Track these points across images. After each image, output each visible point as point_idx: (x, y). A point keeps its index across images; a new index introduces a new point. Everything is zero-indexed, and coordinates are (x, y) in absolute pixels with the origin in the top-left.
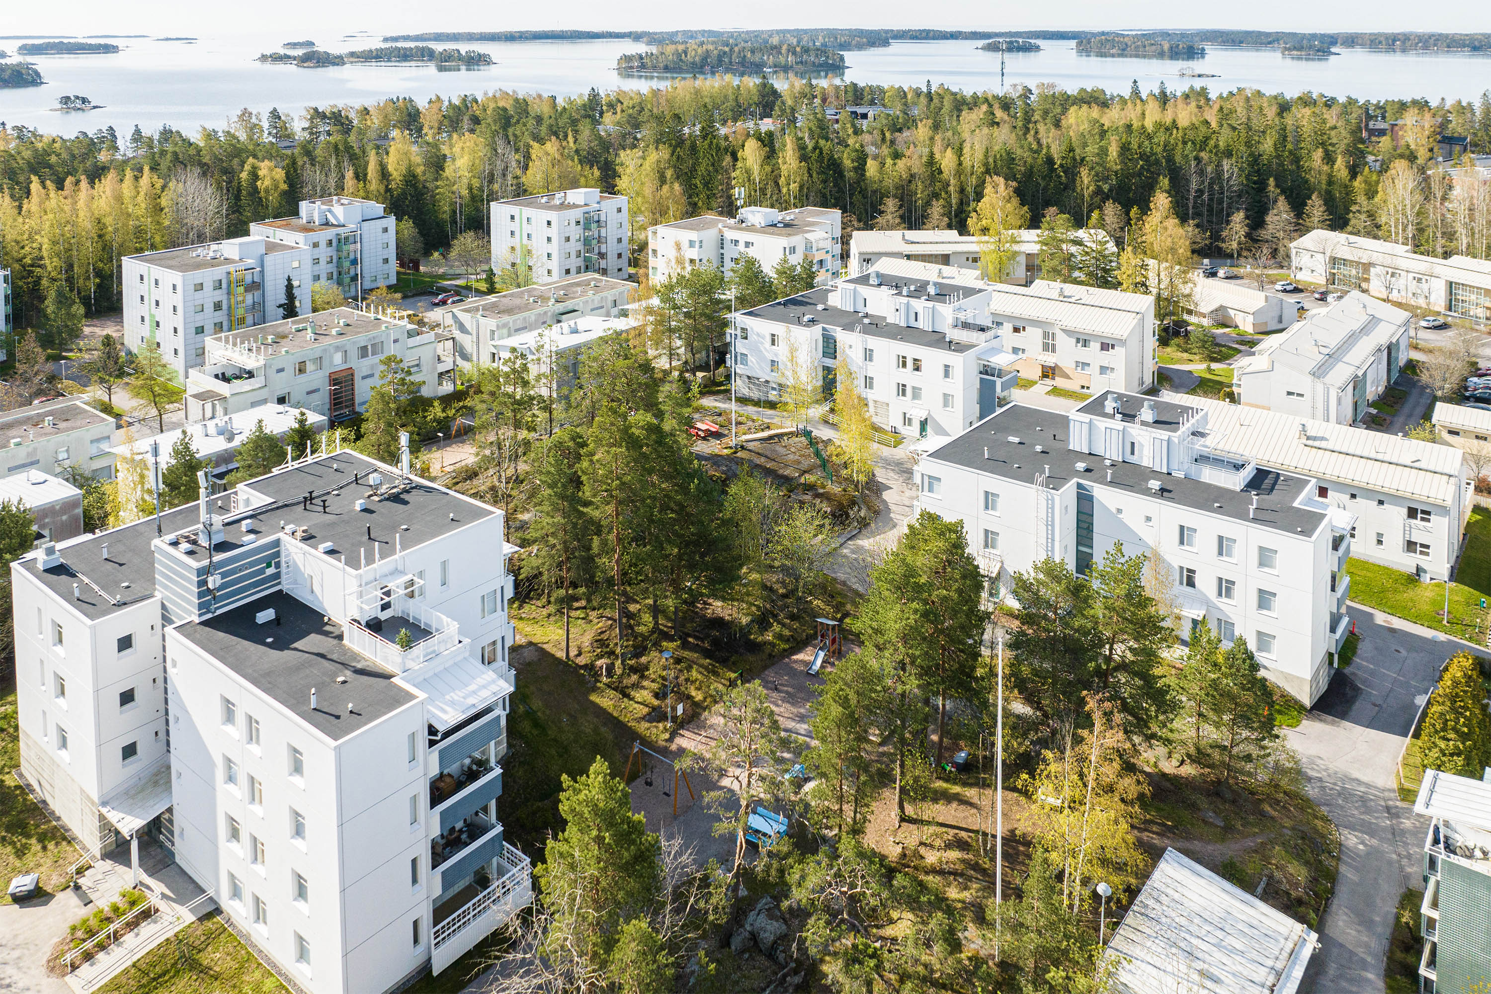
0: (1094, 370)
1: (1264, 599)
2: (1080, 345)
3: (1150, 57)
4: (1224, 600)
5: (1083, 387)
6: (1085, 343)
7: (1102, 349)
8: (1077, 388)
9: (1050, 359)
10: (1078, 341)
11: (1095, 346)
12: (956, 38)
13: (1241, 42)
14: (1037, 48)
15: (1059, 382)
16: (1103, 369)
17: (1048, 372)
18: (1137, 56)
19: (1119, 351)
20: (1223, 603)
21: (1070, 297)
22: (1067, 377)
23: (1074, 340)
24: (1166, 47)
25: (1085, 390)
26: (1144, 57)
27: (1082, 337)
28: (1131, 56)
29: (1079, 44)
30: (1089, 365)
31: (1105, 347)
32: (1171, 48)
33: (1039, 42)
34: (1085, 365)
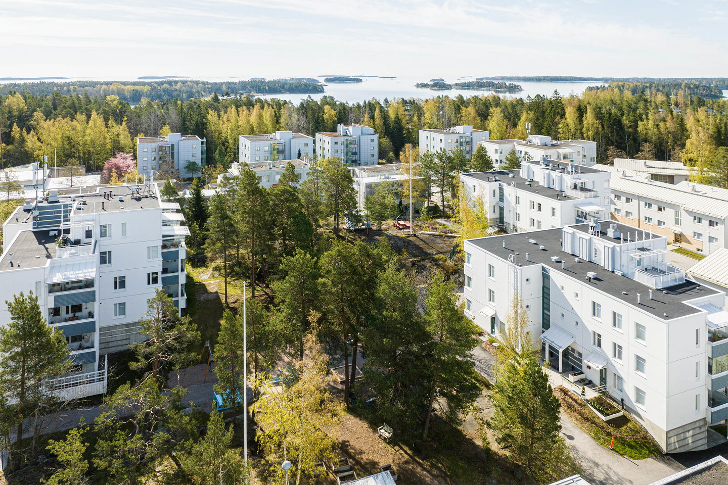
0: (705, 238)
1: (640, 363)
2: (696, 221)
4: (617, 360)
5: (698, 250)
6: (700, 220)
7: (710, 225)
8: (695, 250)
9: (678, 230)
10: (695, 218)
11: (705, 223)
15: (684, 245)
16: (711, 239)
17: (678, 238)
19: (720, 228)
20: (615, 361)
21: (699, 192)
22: (689, 242)
23: (692, 218)
25: (700, 252)
27: (698, 216)
30: (701, 235)
31: (711, 223)
34: (700, 235)
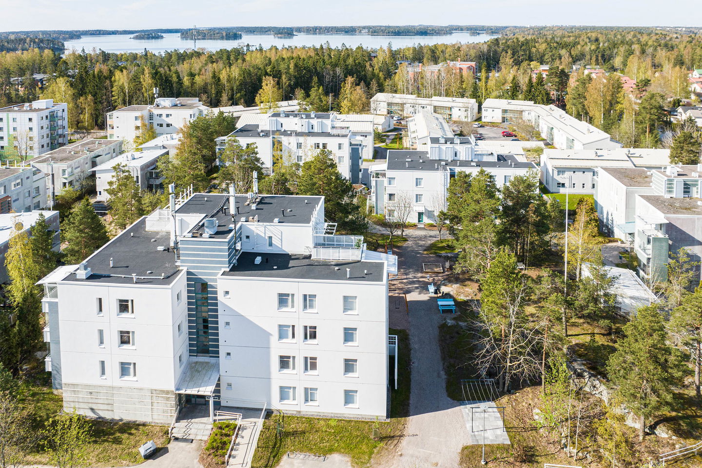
3: (217, 39)
12: (116, 34)
13: (254, 32)
14: (162, 37)
18: (211, 39)
19: (369, 138)
24: (224, 34)
26: (214, 39)
28: (208, 39)
29: (182, 34)
32: (227, 35)
33: (162, 34)
